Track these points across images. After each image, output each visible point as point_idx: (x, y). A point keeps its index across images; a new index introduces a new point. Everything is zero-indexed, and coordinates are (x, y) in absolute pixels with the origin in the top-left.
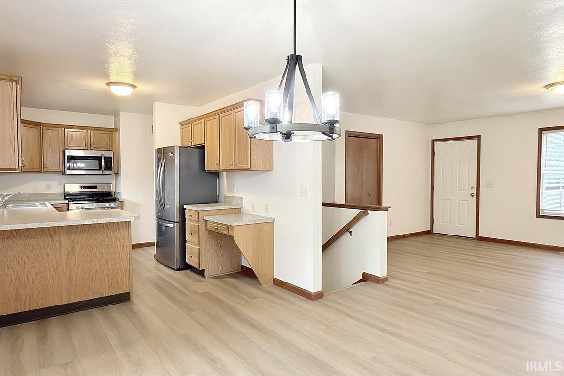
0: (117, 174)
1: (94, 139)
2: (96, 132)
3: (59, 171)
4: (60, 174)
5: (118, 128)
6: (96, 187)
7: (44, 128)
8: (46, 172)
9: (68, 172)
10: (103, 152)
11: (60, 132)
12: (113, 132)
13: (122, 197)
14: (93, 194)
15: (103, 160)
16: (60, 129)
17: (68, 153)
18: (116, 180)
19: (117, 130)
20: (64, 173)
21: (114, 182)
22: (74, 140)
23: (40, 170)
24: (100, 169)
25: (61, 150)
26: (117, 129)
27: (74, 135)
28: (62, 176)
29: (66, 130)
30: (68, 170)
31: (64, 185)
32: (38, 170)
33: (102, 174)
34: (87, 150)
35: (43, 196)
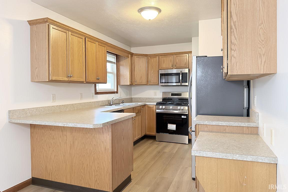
1: (177, 61)
2: (178, 56)
7: (149, 58)
10: (181, 70)
12: (189, 54)
14: (179, 99)
15: (181, 76)
19: (191, 52)
22: (165, 63)
24: (179, 81)
25: (157, 70)
27: (165, 60)
29: (161, 57)
30: (160, 83)
32: (145, 84)
33: (180, 85)
34: (173, 69)
35: (152, 100)
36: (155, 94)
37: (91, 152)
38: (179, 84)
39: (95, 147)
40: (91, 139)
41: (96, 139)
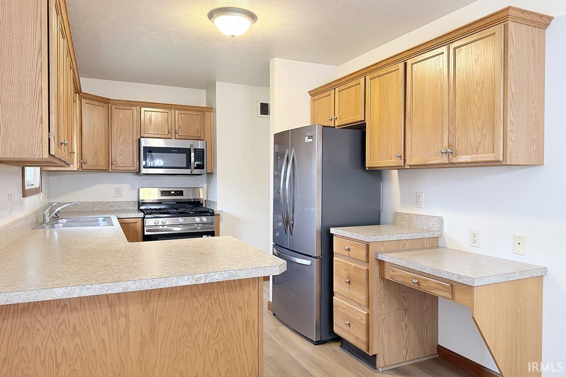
0: (210, 174)
1: (180, 122)
2: (182, 112)
3: (132, 168)
4: (133, 174)
5: (214, 107)
6: (181, 193)
7: (113, 107)
8: (116, 171)
9: (144, 171)
10: (191, 142)
11: (135, 112)
12: (206, 112)
13: (218, 208)
14: (177, 203)
15: (193, 154)
16: (134, 108)
17: (145, 143)
18: (209, 182)
19: (210, 109)
20: (138, 173)
21: (205, 186)
22: (153, 125)
23: (108, 168)
24: (188, 166)
25: (135, 138)
26: (212, 108)
27: (153, 118)
28: (137, 176)
29: (143, 109)
30: (144, 168)
31: (139, 190)
32: (105, 168)
33: (190, 173)
34: (171, 138)
35: (111, 206)
36: (118, 192)
37: (209, 340)
38: (188, 171)
39: (219, 325)
40: (209, 308)
41: (222, 304)
